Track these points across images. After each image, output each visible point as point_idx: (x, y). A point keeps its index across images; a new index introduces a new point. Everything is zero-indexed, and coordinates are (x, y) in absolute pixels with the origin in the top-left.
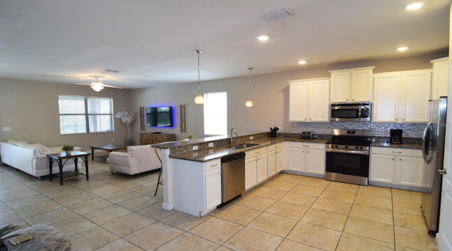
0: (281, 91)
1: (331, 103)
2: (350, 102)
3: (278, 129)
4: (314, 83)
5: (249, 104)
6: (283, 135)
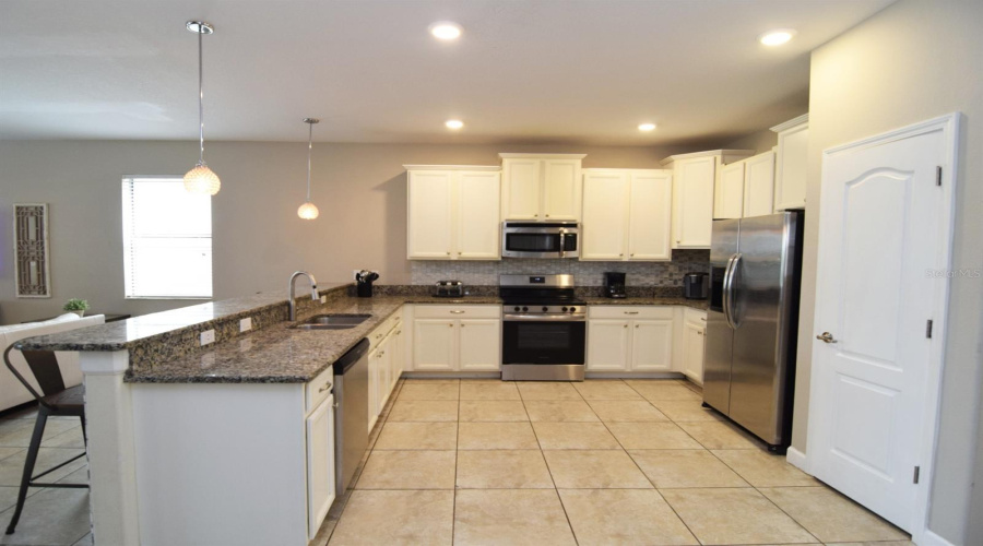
0: (378, 188)
1: (503, 220)
2: (541, 219)
3: (377, 276)
5: (308, 212)
6: (385, 290)
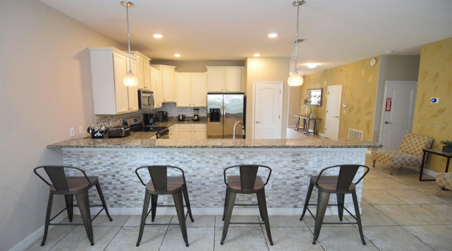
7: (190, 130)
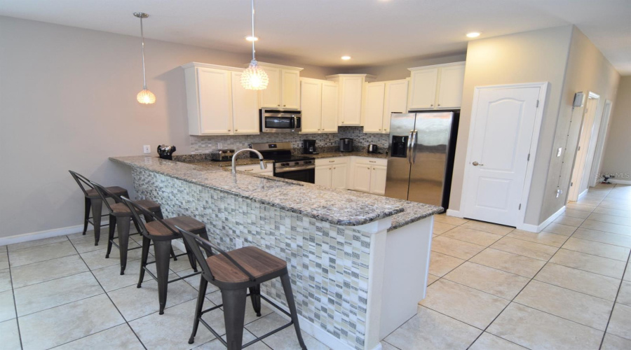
0: (158, 78)
2: (281, 108)
3: (175, 149)
4: (237, 75)
5: (146, 98)
7: (369, 166)
